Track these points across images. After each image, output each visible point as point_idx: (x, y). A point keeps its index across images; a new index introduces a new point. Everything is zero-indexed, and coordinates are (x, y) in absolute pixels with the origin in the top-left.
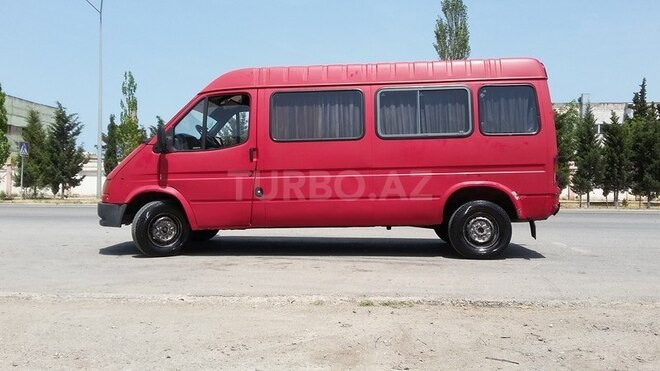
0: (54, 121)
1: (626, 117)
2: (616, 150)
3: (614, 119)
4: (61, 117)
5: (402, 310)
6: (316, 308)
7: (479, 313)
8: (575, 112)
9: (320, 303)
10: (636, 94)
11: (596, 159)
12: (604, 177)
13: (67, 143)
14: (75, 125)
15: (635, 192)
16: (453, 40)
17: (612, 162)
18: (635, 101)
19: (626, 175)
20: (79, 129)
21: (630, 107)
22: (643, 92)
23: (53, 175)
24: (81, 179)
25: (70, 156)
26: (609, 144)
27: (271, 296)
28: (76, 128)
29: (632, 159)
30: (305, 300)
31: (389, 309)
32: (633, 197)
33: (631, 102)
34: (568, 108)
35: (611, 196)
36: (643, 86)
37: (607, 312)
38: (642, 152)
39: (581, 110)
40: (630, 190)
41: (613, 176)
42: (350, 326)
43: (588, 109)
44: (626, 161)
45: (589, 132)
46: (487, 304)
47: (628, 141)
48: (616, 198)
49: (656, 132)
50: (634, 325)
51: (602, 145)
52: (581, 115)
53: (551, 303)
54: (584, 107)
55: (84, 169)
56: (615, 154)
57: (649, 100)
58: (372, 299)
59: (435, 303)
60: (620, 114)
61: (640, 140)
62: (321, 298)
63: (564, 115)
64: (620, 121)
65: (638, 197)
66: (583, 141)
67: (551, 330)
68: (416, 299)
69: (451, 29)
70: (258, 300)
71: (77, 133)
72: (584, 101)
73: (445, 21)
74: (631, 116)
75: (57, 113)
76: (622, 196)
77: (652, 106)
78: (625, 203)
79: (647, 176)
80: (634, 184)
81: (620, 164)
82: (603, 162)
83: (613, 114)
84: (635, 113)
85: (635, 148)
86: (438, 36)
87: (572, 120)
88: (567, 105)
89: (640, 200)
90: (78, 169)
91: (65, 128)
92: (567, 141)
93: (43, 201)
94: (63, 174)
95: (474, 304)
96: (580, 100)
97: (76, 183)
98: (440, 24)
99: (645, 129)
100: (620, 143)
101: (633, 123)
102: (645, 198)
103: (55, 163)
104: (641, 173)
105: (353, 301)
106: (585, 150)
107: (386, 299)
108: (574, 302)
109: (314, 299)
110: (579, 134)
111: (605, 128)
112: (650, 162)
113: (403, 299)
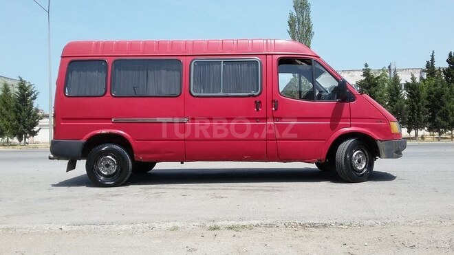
0: (17, 90)
1: (421, 78)
2: (415, 101)
3: (413, 79)
4: (23, 87)
5: (242, 233)
6: (171, 233)
7: (307, 233)
8: (386, 75)
9: (175, 229)
10: (428, 62)
11: (402, 107)
12: (408, 120)
13: (27, 105)
14: (32, 92)
15: (430, 130)
16: (301, 27)
17: (413, 110)
18: (427, 66)
19: (423, 117)
20: (35, 95)
21: (424, 71)
22: (432, 60)
23: (18, 129)
24: (38, 131)
25: (29, 114)
26: (410, 97)
27: (136, 223)
28: (33, 95)
29: (427, 106)
30: (164, 226)
31: (232, 232)
32: (428, 133)
33: (424, 68)
34: (381, 72)
35: (413, 133)
36: (433, 56)
37: (413, 230)
38: (433, 101)
39: (390, 73)
40: (426, 128)
41: (414, 119)
42: (195, 250)
43: (394, 72)
44: (423, 108)
45: (396, 89)
46: (314, 226)
47: (424, 94)
48: (416, 135)
49: (443, 87)
50: (436, 242)
51: (406, 98)
52: (390, 77)
53: (366, 223)
54: (392, 72)
55: (40, 124)
56: (414, 103)
57: (437, 66)
58: (219, 224)
59: (271, 226)
60: (417, 76)
61: (431, 93)
62: (177, 224)
63: (379, 77)
64: (418, 80)
65: (432, 133)
66: (392, 95)
67: (367, 248)
68: (255, 222)
69: (298, 20)
70: (124, 227)
71: (34, 98)
72: (392, 67)
73: (295, 14)
74: (425, 77)
75: (19, 84)
76: (420, 133)
77: (439, 70)
78: (423, 137)
79: (438, 118)
80: (429, 124)
81: (419, 110)
82: (407, 109)
83: (413, 75)
84: (427, 75)
85: (428, 98)
86: (290, 25)
87: (384, 81)
88: (380, 70)
89: (433, 135)
90: (35, 124)
91: (25, 95)
92: (381, 96)
93: (11, 147)
94: (25, 127)
95: (303, 226)
96: (389, 67)
97: (34, 134)
98: (291, 17)
99: (436, 85)
100: (418, 95)
101: (426, 82)
102: (436, 134)
103: (19, 120)
104: (433, 116)
105: (203, 226)
106: (394, 101)
107: (230, 224)
108: (386, 221)
109: (171, 225)
110: (390, 90)
111: (407, 86)
112: (439, 108)
113: (245, 223)
